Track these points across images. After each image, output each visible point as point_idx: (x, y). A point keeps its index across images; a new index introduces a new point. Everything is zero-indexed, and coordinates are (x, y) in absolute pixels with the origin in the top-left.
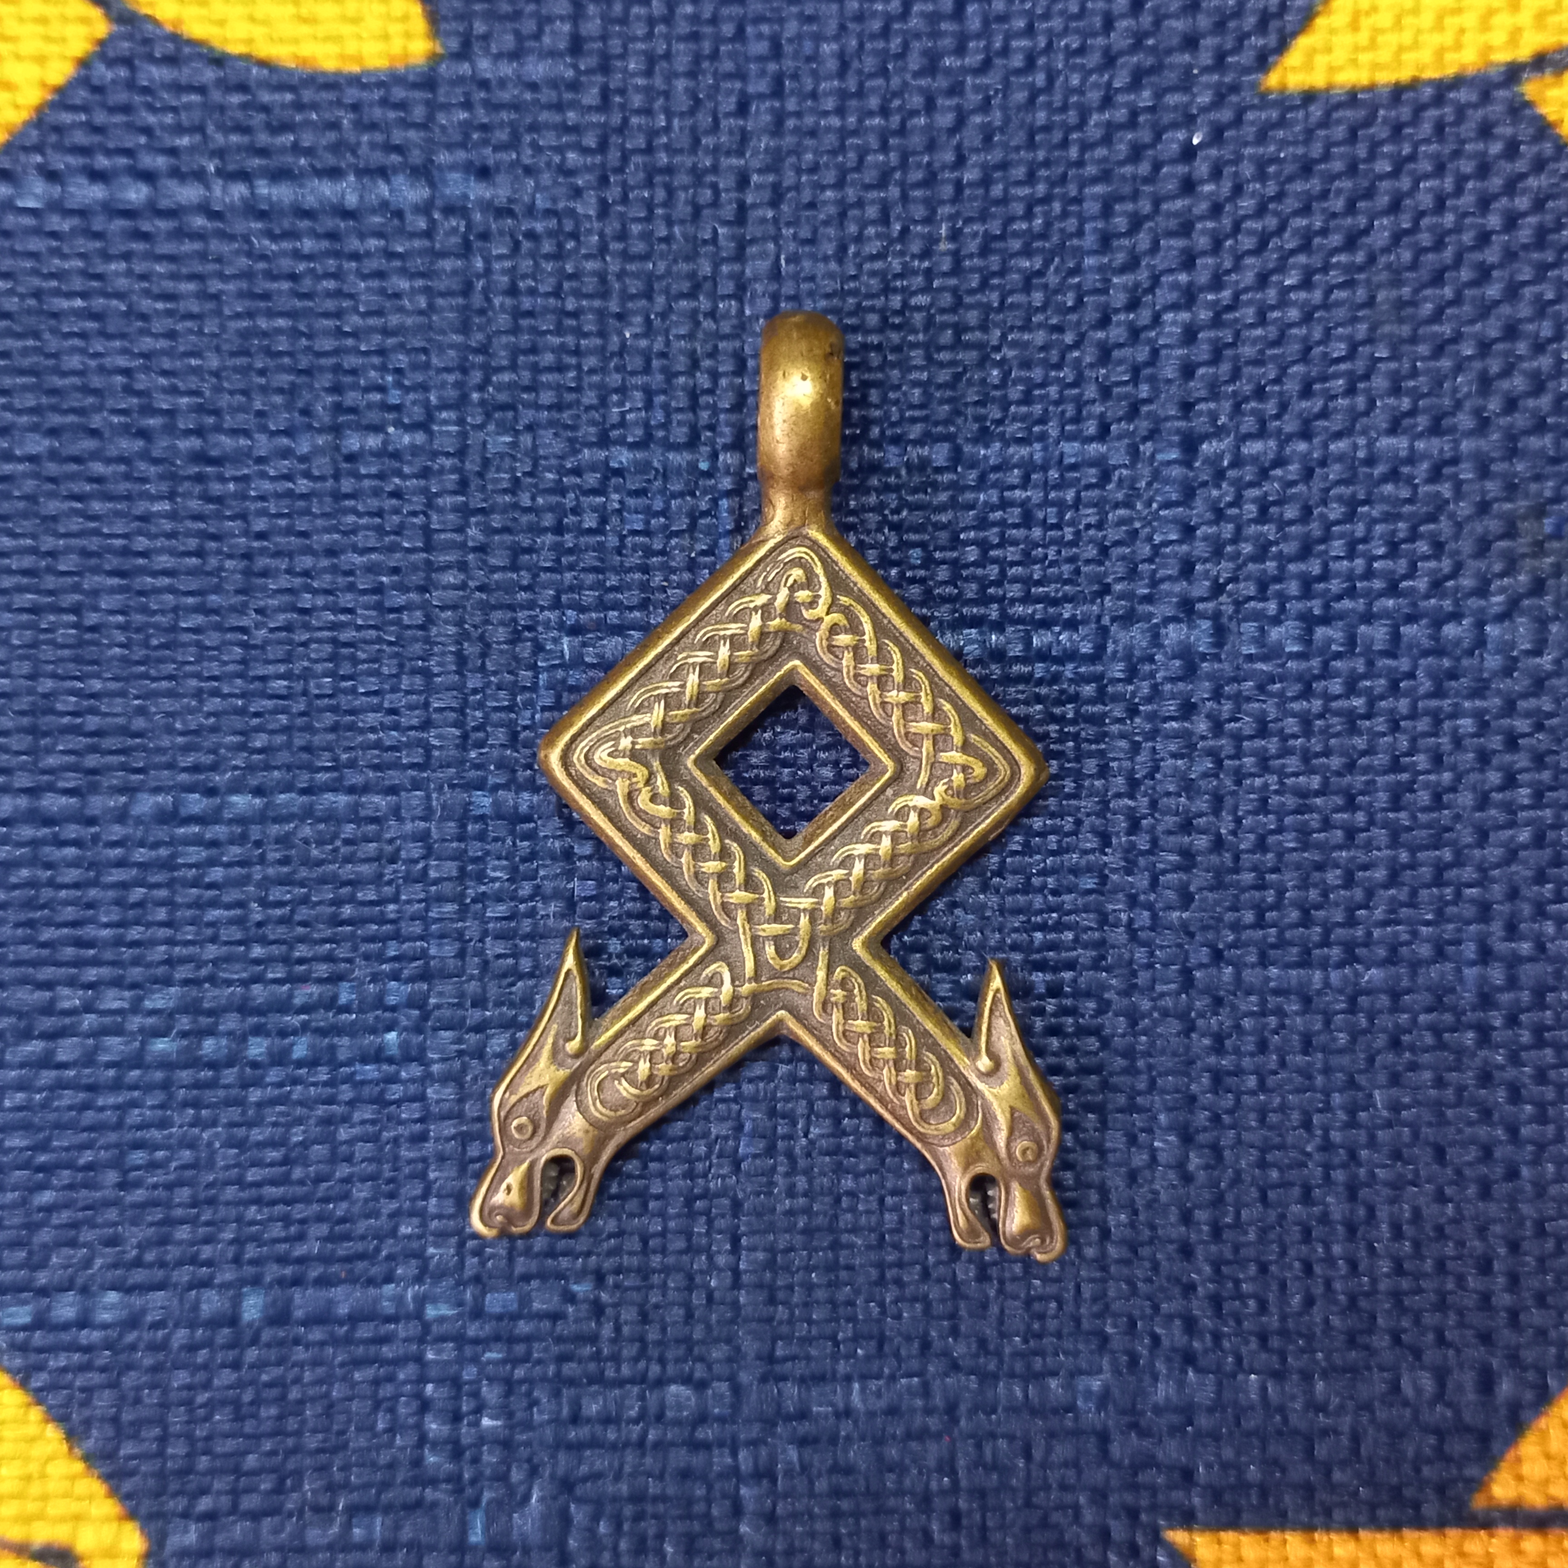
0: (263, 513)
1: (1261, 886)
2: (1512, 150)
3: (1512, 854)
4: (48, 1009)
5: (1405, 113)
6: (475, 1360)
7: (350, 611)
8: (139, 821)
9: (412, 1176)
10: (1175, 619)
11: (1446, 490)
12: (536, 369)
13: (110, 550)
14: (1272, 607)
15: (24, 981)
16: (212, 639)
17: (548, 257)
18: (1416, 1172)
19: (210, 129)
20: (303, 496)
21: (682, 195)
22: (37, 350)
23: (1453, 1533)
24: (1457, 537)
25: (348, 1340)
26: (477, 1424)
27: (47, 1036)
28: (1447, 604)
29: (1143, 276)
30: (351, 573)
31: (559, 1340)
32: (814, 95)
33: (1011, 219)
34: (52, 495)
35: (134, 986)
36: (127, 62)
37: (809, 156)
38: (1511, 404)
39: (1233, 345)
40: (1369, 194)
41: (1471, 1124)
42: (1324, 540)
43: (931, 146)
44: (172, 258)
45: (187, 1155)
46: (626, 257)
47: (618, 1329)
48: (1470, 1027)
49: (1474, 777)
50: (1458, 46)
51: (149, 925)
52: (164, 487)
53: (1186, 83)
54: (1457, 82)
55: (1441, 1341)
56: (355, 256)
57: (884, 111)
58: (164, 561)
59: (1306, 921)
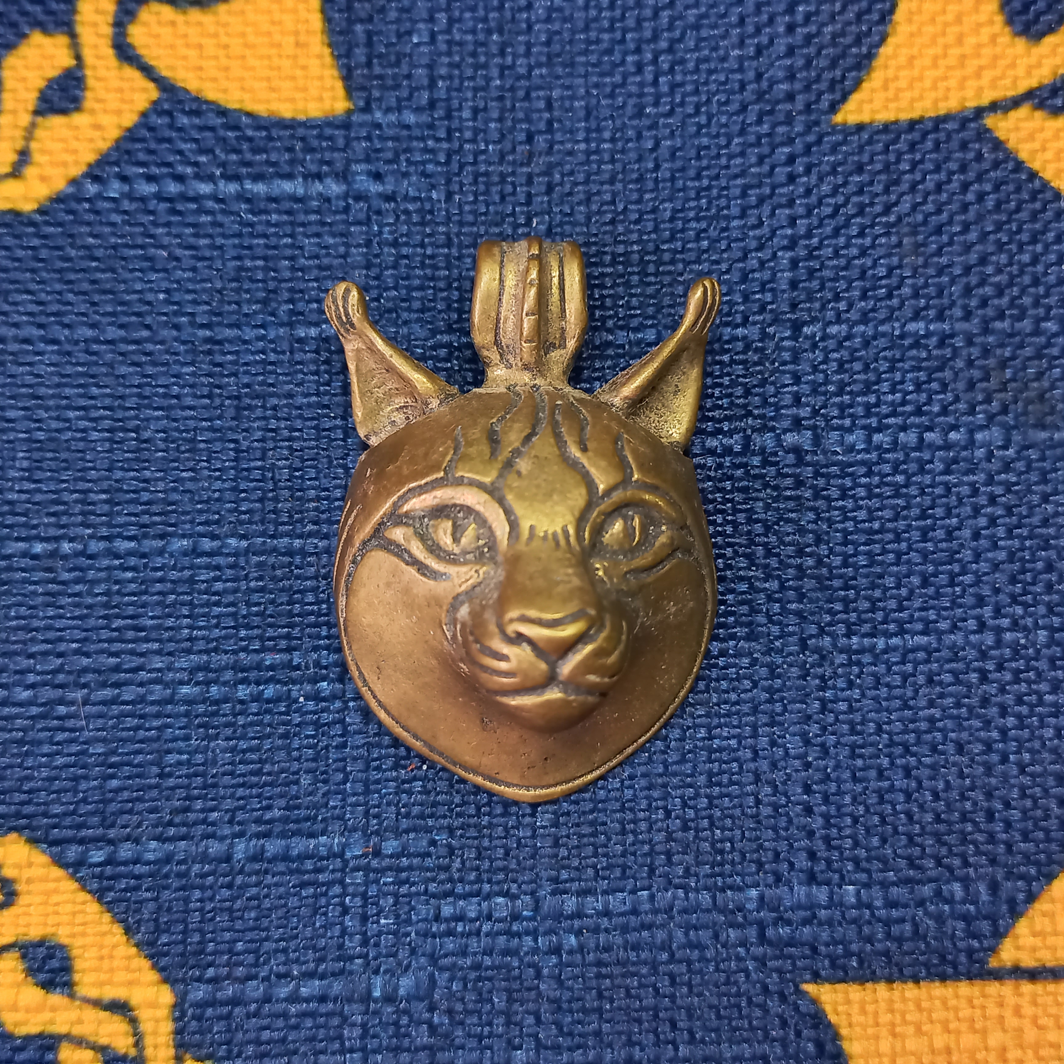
0: (246, 373)
1: (846, 588)
2: (979, 157)
3: (996, 567)
4: (117, 669)
5: (916, 135)
6: (377, 881)
7: (300, 430)
8: (171, 555)
9: (337, 770)
10: (790, 431)
11: (948, 352)
12: (410, 289)
13: (156, 395)
14: (847, 422)
15: (102, 652)
16: (218, 446)
17: (415, 224)
18: (947, 760)
19: (218, 152)
20: (271, 363)
21: (494, 189)
22: (115, 280)
23: (978, 982)
24: (955, 380)
25: (298, 871)
26: (378, 922)
27: (117, 685)
28: (951, 420)
29: (765, 230)
30: (300, 408)
31: (428, 869)
32: (571, 132)
33: (688, 200)
34: (122, 363)
35: (170, 654)
36: (169, 113)
37: (568, 167)
38: (984, 303)
39: (820, 270)
40: (897, 182)
41: (978, 730)
42: (877, 383)
43: (640, 159)
44: (194, 225)
45: (199, 758)
46: (461, 224)
47: (463, 863)
48: (975, 670)
49: (970, 522)
50: (946, 98)
51: (177, 618)
52: (189, 359)
53: (789, 120)
54: (946, 118)
55: (966, 864)
56: (303, 225)
57: (613, 140)
58: (189, 401)
59: (873, 610)
